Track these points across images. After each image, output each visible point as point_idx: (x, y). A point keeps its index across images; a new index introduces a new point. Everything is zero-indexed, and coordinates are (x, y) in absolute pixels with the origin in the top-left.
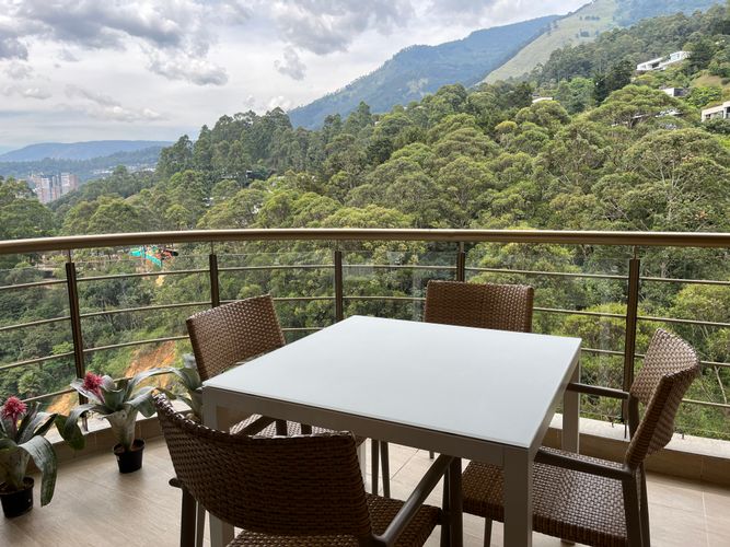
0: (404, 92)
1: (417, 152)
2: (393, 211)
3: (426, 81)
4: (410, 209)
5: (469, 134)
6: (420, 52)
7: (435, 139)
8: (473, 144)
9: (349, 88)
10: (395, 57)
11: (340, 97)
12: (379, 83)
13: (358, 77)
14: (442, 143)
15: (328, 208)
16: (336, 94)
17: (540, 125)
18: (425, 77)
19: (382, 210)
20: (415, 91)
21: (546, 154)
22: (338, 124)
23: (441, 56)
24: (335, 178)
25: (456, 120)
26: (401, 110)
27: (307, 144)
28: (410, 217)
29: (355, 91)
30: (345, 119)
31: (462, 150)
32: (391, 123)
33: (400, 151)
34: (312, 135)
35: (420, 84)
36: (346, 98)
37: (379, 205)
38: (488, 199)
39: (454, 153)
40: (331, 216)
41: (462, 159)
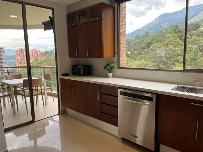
0: (161, 27)
1: (158, 45)
2: (148, 62)
3: (168, 23)
4: (154, 62)
5: (174, 40)
6: (166, 15)
7: (164, 41)
8: (175, 43)
9: (144, 27)
10: (158, 17)
11: (141, 30)
12: (153, 25)
13: (147, 24)
14: (166, 43)
15: (130, 61)
16: (140, 29)
17: (198, 36)
18: (167, 22)
19: (145, 62)
20: (164, 27)
21: (198, 45)
22: (139, 37)
23: (173, 16)
24: (134, 53)
25: (171, 36)
26: (157, 33)
27: (130, 43)
28: (153, 64)
29: (146, 28)
30: (141, 36)
31: (171, 44)
32: (154, 37)
33: (153, 45)
34: (131, 41)
35: (166, 25)
36: (143, 30)
37: (144, 61)
38: (178, 59)
39: (169, 45)
40: (130, 64)
41: (171, 47)
